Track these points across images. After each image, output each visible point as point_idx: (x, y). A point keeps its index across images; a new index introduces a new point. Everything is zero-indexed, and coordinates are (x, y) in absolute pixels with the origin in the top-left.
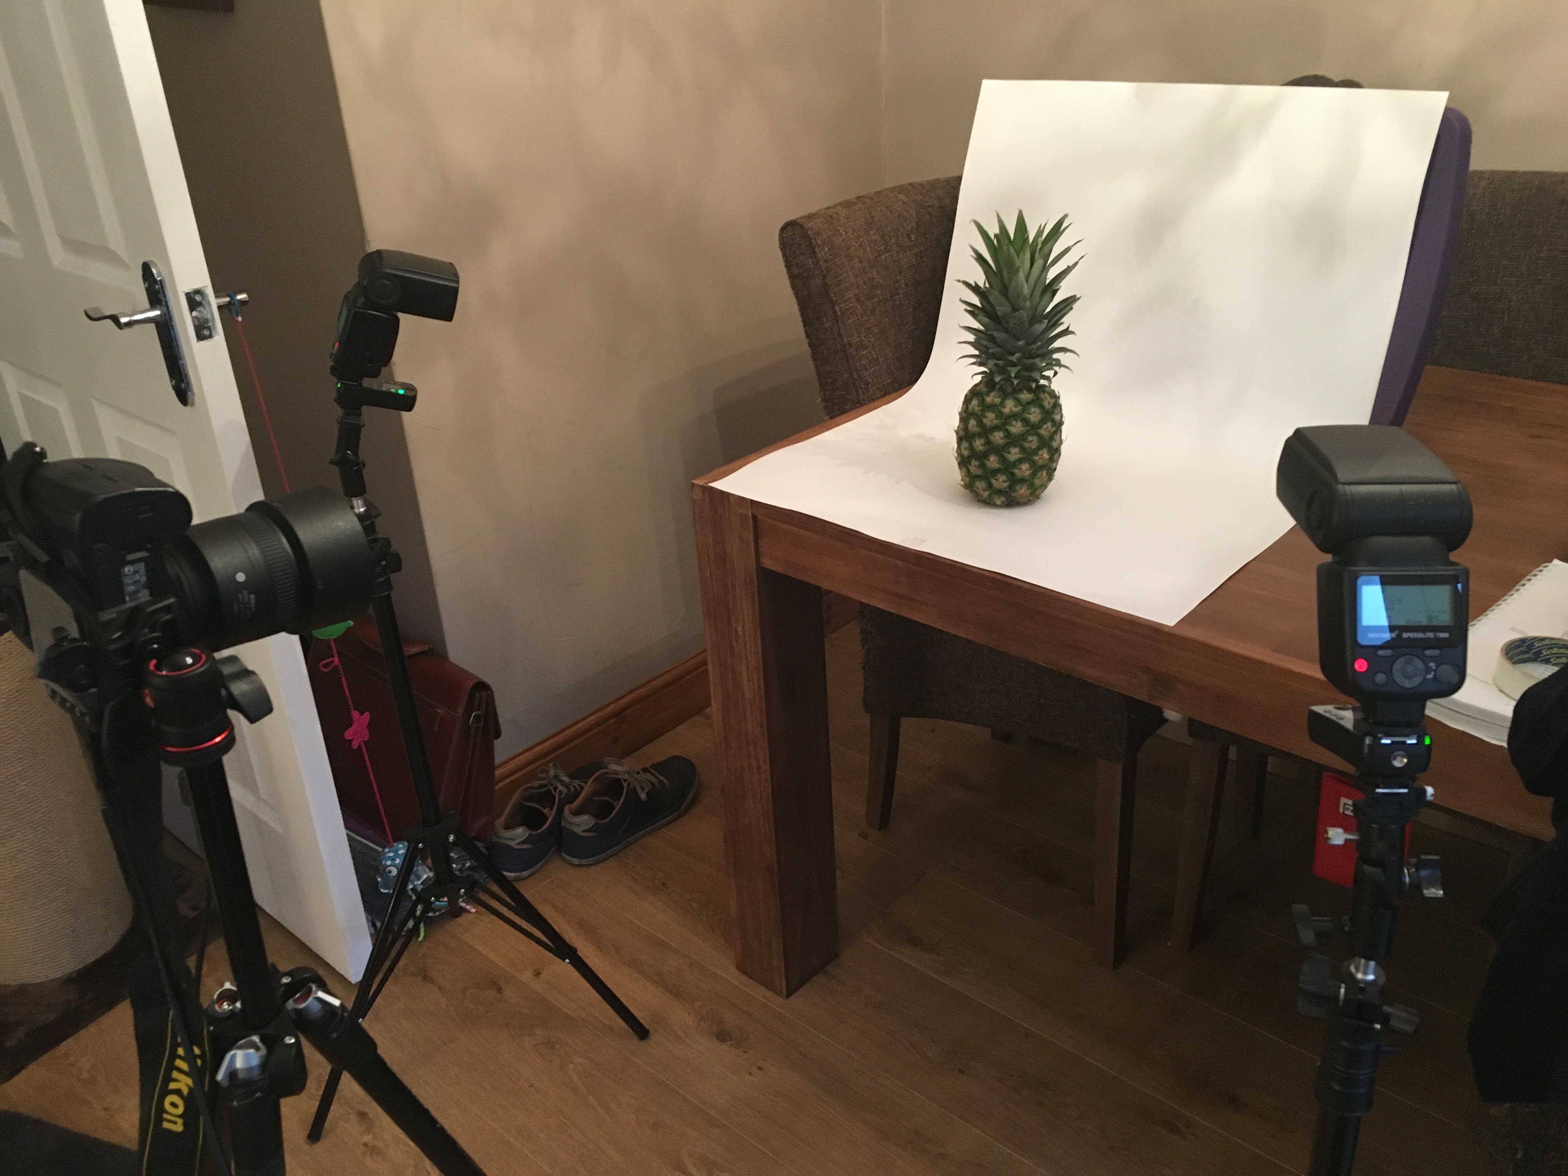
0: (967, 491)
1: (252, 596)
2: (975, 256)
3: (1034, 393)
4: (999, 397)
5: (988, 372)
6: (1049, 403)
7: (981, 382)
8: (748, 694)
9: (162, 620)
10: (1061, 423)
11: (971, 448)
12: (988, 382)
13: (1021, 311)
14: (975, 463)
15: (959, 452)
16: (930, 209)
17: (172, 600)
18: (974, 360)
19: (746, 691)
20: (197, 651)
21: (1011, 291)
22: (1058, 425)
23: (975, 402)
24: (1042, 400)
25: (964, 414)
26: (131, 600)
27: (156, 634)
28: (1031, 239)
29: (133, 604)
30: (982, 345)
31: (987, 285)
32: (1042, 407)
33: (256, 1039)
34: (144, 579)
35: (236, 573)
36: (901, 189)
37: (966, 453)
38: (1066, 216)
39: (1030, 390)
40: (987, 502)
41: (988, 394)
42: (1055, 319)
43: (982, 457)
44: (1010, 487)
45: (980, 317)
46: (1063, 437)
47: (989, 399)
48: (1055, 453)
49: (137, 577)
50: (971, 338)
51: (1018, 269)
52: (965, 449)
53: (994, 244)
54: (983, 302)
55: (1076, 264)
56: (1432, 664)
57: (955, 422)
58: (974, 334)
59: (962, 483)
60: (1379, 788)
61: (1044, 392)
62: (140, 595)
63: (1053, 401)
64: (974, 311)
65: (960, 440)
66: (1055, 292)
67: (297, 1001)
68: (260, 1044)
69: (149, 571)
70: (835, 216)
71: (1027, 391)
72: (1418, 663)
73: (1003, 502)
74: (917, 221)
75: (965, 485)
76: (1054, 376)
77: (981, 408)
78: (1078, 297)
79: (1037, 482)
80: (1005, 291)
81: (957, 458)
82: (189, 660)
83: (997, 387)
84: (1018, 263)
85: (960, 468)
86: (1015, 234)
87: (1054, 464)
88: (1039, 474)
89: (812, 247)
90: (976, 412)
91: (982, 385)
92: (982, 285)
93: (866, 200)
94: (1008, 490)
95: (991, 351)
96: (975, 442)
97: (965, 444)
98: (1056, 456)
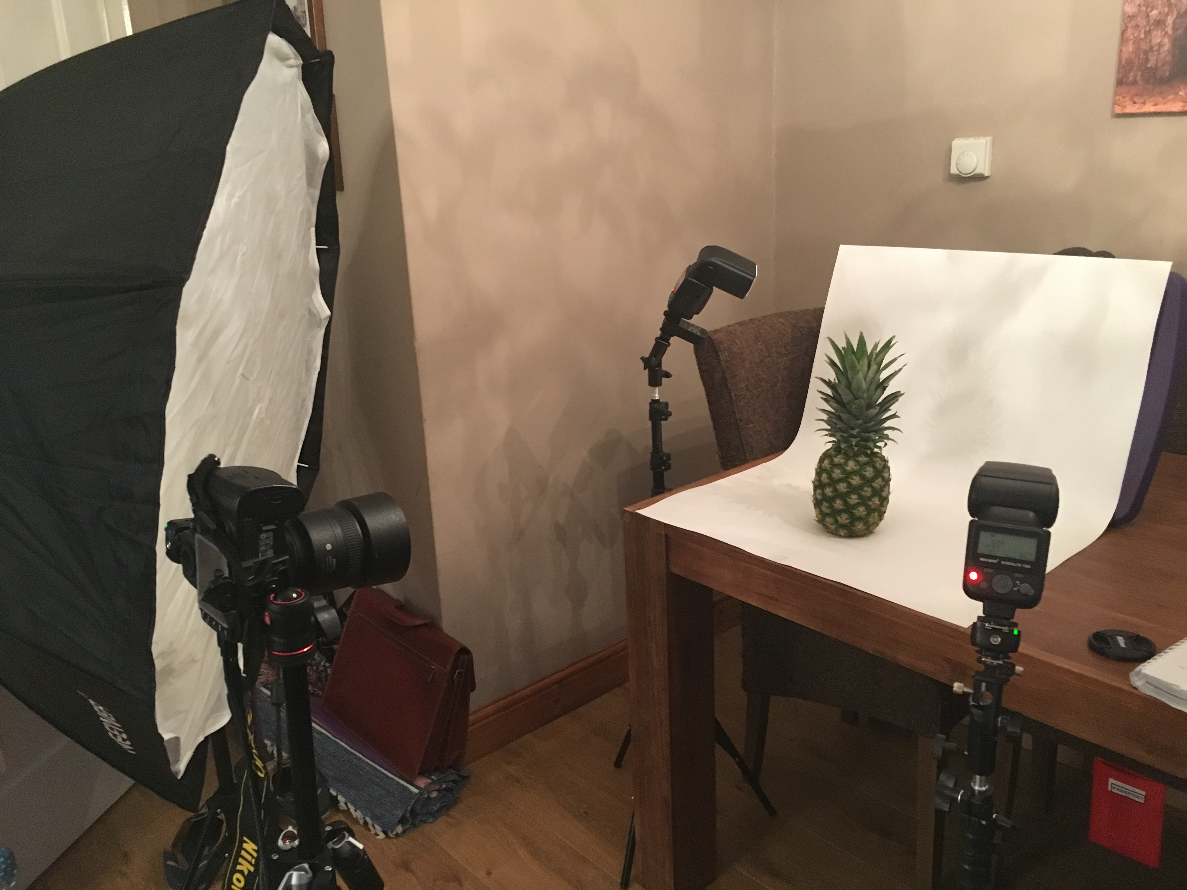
0: (820, 526)
1: (334, 560)
2: (828, 361)
3: (869, 458)
4: (843, 459)
5: (837, 441)
6: (880, 465)
7: (831, 448)
8: (656, 666)
9: (279, 569)
10: (889, 480)
11: (823, 494)
12: (837, 449)
13: (860, 400)
14: (825, 504)
15: (815, 496)
16: (801, 329)
17: (287, 557)
18: (826, 433)
20: (300, 590)
21: (854, 386)
22: (887, 481)
23: (826, 462)
24: (875, 462)
25: (819, 470)
26: (262, 556)
27: (275, 578)
28: (869, 352)
29: (264, 558)
30: (833, 422)
31: (837, 381)
32: (875, 467)
33: (306, 866)
34: (272, 543)
35: (327, 544)
36: (782, 315)
37: (819, 497)
38: (894, 337)
39: (866, 455)
40: (835, 534)
41: (836, 456)
42: (885, 407)
43: (830, 500)
44: (850, 523)
45: (831, 403)
46: (891, 490)
47: (836, 460)
48: (884, 500)
49: (268, 542)
50: (825, 417)
51: (858, 372)
52: (819, 494)
53: (842, 353)
54: (834, 392)
55: (900, 370)
56: (1018, 582)
57: (812, 475)
58: (827, 415)
59: (816, 519)
61: (876, 457)
62: (268, 552)
63: (883, 463)
64: (827, 399)
65: (816, 488)
66: (885, 388)
67: (334, 843)
68: (308, 869)
69: (275, 538)
70: (733, 331)
71: (864, 455)
73: (845, 533)
74: (792, 337)
75: (819, 520)
76: (884, 447)
77: (831, 466)
78: (902, 392)
79: (871, 520)
80: (849, 385)
81: (813, 501)
82: (295, 595)
83: (843, 451)
84: (858, 367)
85: (815, 508)
86: (857, 347)
87: (883, 509)
88: (872, 515)
89: (716, 352)
90: (827, 468)
91: (832, 450)
92: (832, 381)
93: (756, 321)
94: (849, 525)
95: (838, 426)
96: (826, 489)
97: (819, 491)
98: (885, 503)
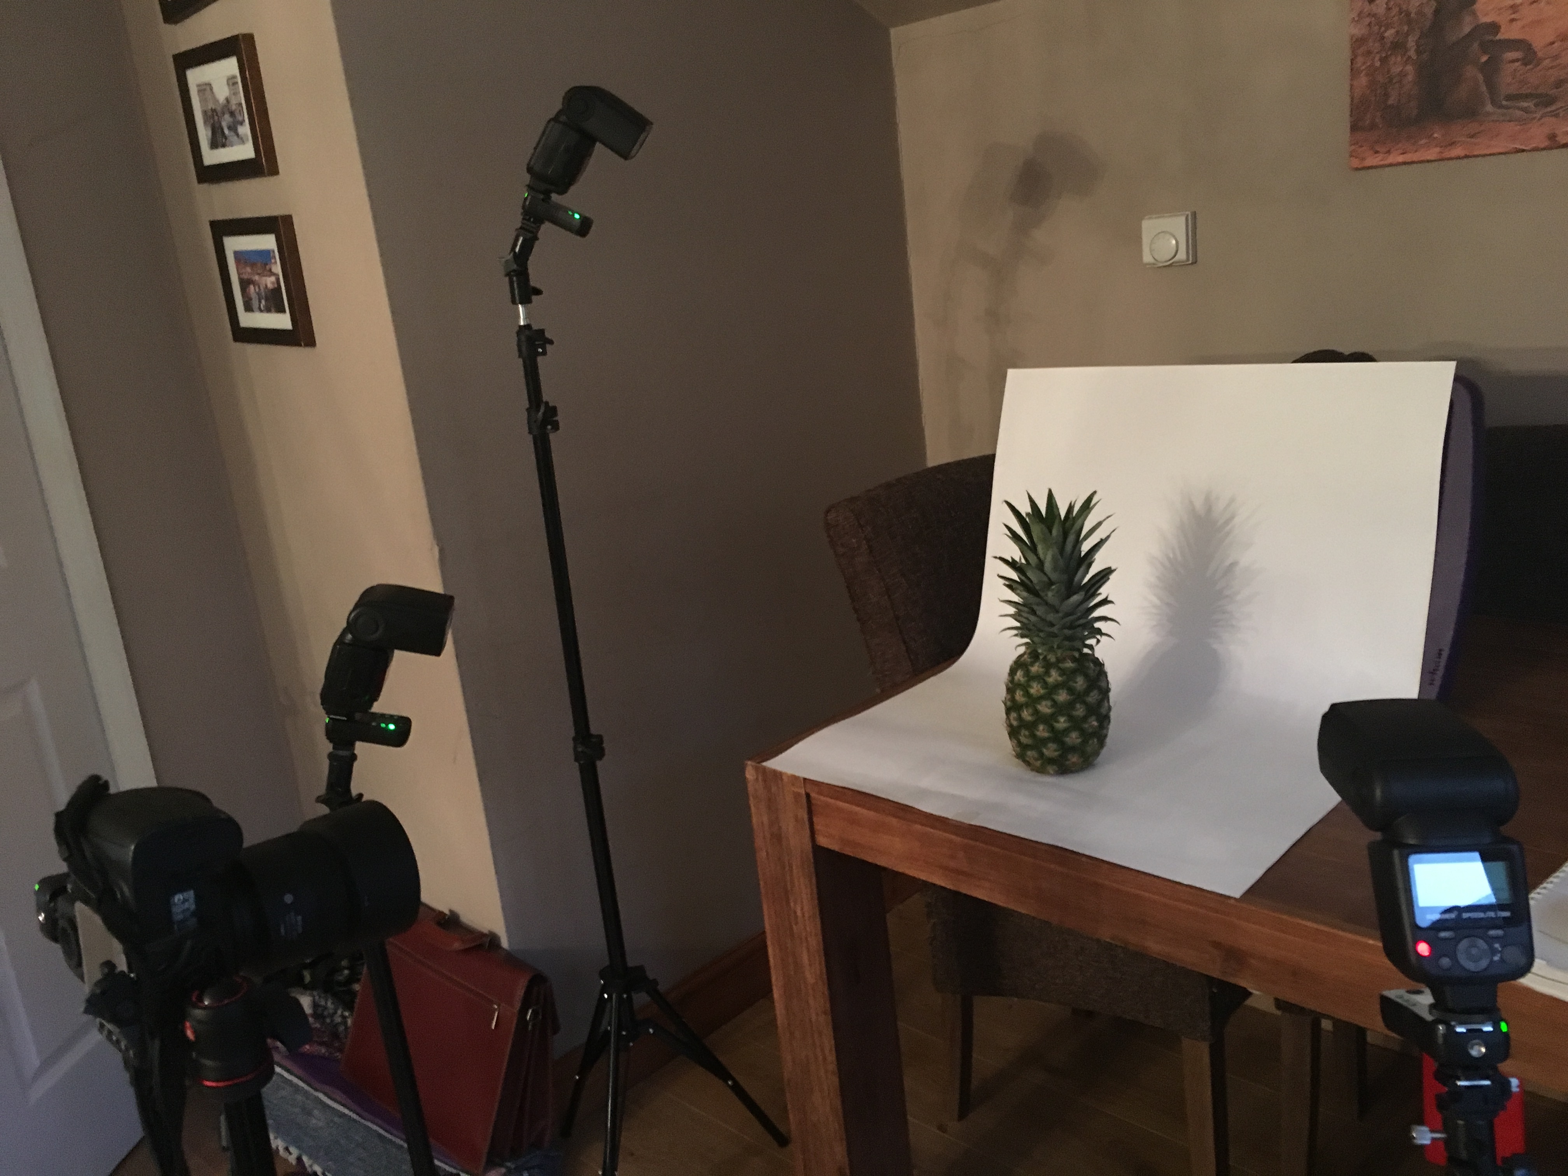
0: (1019, 760)
1: (299, 918)
2: (1009, 534)
3: (1079, 662)
5: (1031, 643)
6: (1094, 671)
7: (1024, 653)
8: (810, 977)
10: (1108, 690)
12: (1033, 653)
13: (1058, 584)
18: (1015, 632)
19: (808, 975)
22: (1105, 692)
23: (1020, 673)
24: (1087, 668)
25: (1010, 685)
26: (179, 930)
28: (1063, 516)
30: (1023, 617)
31: (1023, 561)
32: (1087, 675)
34: (193, 907)
37: (1015, 723)
38: (1095, 492)
39: (1073, 659)
41: (1032, 664)
42: (1093, 590)
43: (1031, 727)
44: (1061, 755)
45: (1019, 591)
47: (1033, 670)
48: (1104, 720)
49: (186, 905)
50: (1012, 610)
52: (1014, 719)
53: (1026, 521)
54: (1021, 576)
55: (1108, 537)
56: (1497, 946)
57: (1002, 692)
58: (1015, 607)
59: (1014, 753)
60: (1460, 1080)
61: (1087, 660)
62: (188, 923)
63: (1098, 668)
64: (1011, 585)
65: (1008, 710)
66: (1089, 565)
69: (198, 898)
72: (1481, 943)
73: (1055, 769)
75: (1018, 755)
76: (1097, 644)
77: (1026, 678)
78: (1113, 568)
79: (1089, 749)
80: (1040, 565)
81: (1006, 728)
83: (1041, 657)
85: (1011, 738)
86: (1046, 510)
87: (1105, 731)
88: (1090, 741)
89: (855, 527)
90: (1022, 682)
91: (1026, 656)
92: (1017, 559)
94: (1059, 757)
95: (1031, 623)
96: (1023, 712)
97: (1013, 715)
98: (1105, 723)
